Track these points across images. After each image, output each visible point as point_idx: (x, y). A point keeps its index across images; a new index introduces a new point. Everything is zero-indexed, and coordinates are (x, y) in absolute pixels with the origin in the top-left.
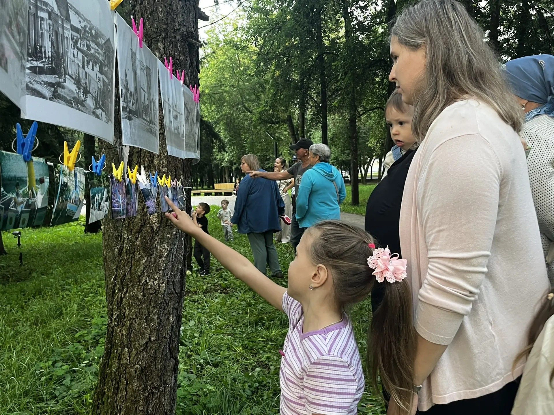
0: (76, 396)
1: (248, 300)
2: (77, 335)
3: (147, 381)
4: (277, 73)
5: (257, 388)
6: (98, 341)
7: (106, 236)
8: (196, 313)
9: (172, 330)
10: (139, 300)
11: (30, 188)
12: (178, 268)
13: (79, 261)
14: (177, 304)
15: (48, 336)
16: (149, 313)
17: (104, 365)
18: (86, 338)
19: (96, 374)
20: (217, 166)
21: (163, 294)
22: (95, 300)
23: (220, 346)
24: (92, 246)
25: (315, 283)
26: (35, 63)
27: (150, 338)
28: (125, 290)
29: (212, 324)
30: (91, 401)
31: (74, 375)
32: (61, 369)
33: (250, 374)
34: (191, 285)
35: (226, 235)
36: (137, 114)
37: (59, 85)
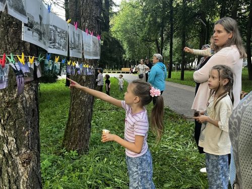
0: (59, 137)
2: (60, 121)
3: (81, 129)
4: (151, 19)
10: (79, 103)
11: (49, 66)
13: (63, 97)
15: (50, 120)
16: (82, 108)
17: (68, 123)
20: (124, 59)
21: (87, 102)
25: (135, 102)
27: (82, 116)
32: (55, 130)
34: (104, 107)
36: (74, 48)
37: (55, 45)
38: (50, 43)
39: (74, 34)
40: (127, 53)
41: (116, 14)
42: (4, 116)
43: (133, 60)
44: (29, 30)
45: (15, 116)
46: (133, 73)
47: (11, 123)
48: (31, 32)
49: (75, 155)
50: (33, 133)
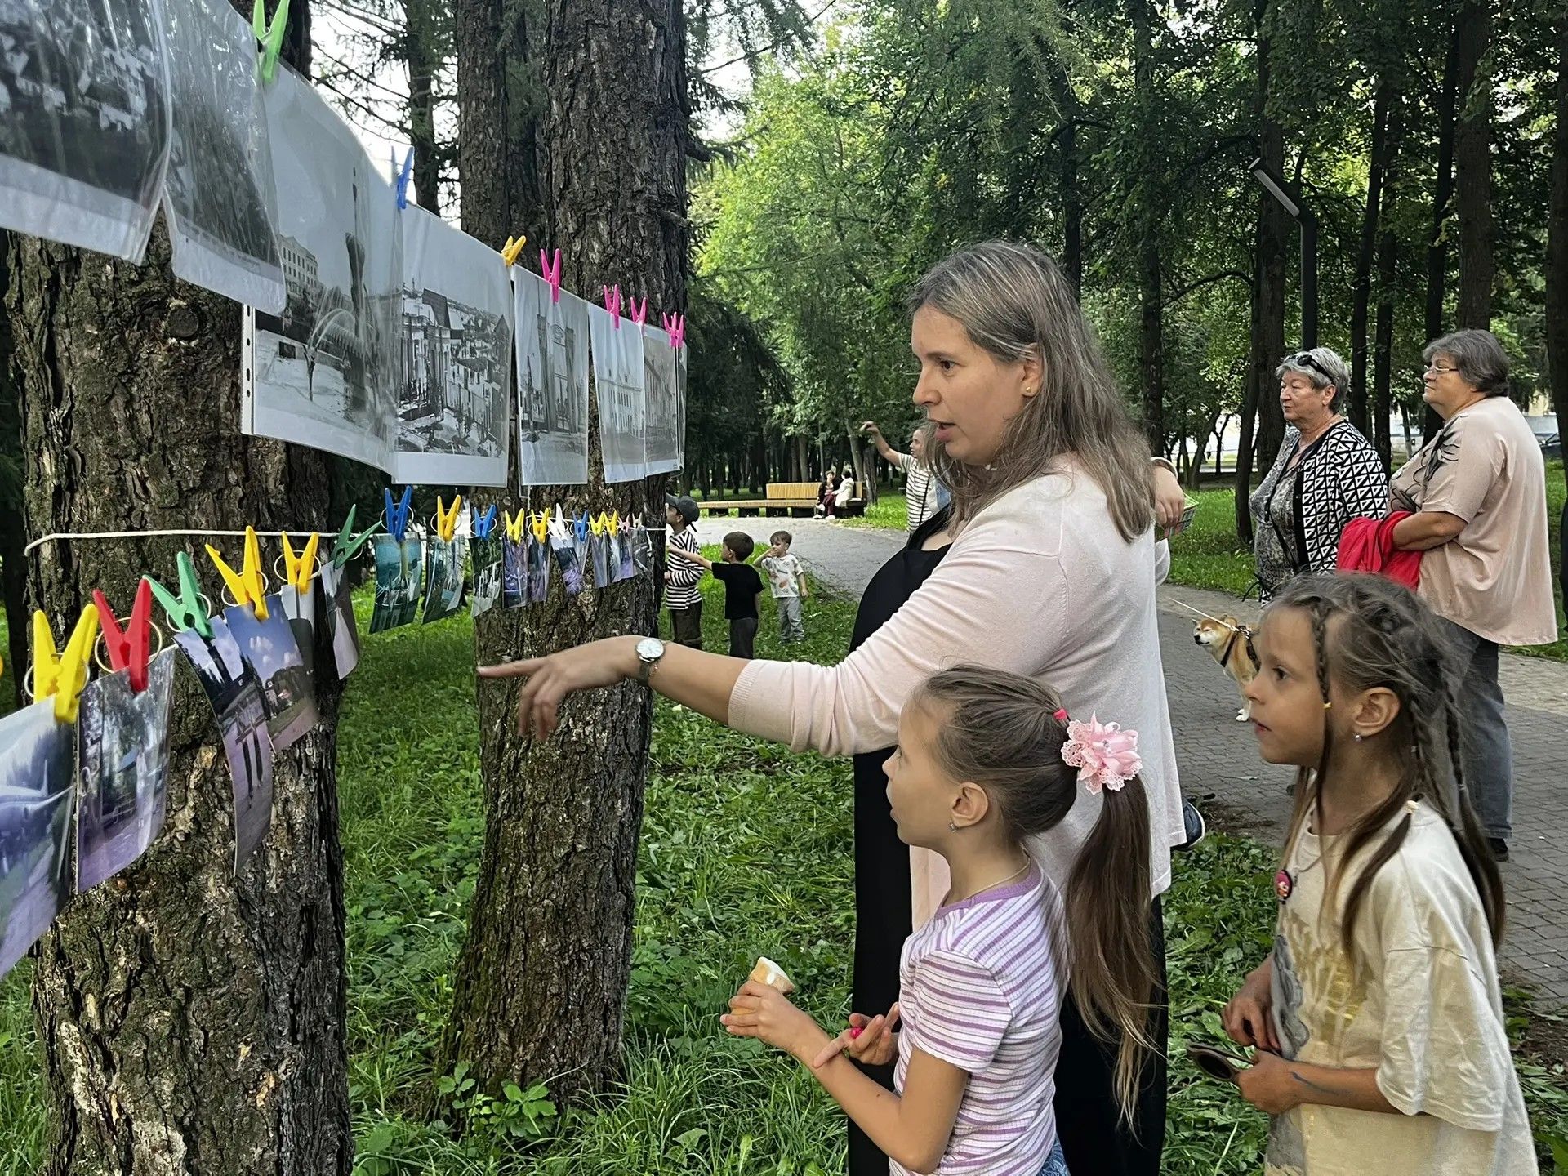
0: (418, 978)
1: (820, 790)
2: (413, 856)
3: (567, 934)
4: (943, 178)
5: (814, 979)
6: (461, 870)
7: (484, 626)
8: (691, 815)
9: (621, 832)
10: (552, 765)
11: (403, 576)
12: (635, 702)
13: (412, 685)
14: (632, 778)
16: (572, 793)
17: (481, 897)
18: (435, 863)
19: (457, 939)
20: (777, 431)
21: (603, 755)
22: (453, 778)
23: (740, 892)
24: (441, 648)
25: (960, 817)
26: (408, 407)
27: (574, 847)
28: (524, 745)
29: (729, 842)
30: (450, 989)
31: (412, 938)
32: (383, 924)
33: (802, 950)
34: (686, 751)
35: (784, 626)
36: (547, 426)
37: (436, 426)
38: (409, 416)
39: (542, 331)
40: (797, 391)
41: (728, 156)
42: (105, 974)
43: (836, 430)
44: (285, 352)
45: (180, 968)
46: (839, 513)
47: (153, 1021)
48: (297, 367)
49: (540, 1118)
50: (306, 1079)
